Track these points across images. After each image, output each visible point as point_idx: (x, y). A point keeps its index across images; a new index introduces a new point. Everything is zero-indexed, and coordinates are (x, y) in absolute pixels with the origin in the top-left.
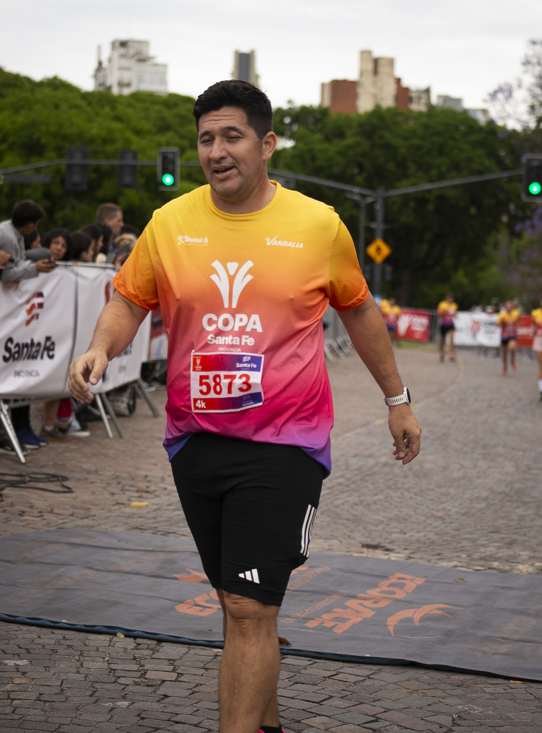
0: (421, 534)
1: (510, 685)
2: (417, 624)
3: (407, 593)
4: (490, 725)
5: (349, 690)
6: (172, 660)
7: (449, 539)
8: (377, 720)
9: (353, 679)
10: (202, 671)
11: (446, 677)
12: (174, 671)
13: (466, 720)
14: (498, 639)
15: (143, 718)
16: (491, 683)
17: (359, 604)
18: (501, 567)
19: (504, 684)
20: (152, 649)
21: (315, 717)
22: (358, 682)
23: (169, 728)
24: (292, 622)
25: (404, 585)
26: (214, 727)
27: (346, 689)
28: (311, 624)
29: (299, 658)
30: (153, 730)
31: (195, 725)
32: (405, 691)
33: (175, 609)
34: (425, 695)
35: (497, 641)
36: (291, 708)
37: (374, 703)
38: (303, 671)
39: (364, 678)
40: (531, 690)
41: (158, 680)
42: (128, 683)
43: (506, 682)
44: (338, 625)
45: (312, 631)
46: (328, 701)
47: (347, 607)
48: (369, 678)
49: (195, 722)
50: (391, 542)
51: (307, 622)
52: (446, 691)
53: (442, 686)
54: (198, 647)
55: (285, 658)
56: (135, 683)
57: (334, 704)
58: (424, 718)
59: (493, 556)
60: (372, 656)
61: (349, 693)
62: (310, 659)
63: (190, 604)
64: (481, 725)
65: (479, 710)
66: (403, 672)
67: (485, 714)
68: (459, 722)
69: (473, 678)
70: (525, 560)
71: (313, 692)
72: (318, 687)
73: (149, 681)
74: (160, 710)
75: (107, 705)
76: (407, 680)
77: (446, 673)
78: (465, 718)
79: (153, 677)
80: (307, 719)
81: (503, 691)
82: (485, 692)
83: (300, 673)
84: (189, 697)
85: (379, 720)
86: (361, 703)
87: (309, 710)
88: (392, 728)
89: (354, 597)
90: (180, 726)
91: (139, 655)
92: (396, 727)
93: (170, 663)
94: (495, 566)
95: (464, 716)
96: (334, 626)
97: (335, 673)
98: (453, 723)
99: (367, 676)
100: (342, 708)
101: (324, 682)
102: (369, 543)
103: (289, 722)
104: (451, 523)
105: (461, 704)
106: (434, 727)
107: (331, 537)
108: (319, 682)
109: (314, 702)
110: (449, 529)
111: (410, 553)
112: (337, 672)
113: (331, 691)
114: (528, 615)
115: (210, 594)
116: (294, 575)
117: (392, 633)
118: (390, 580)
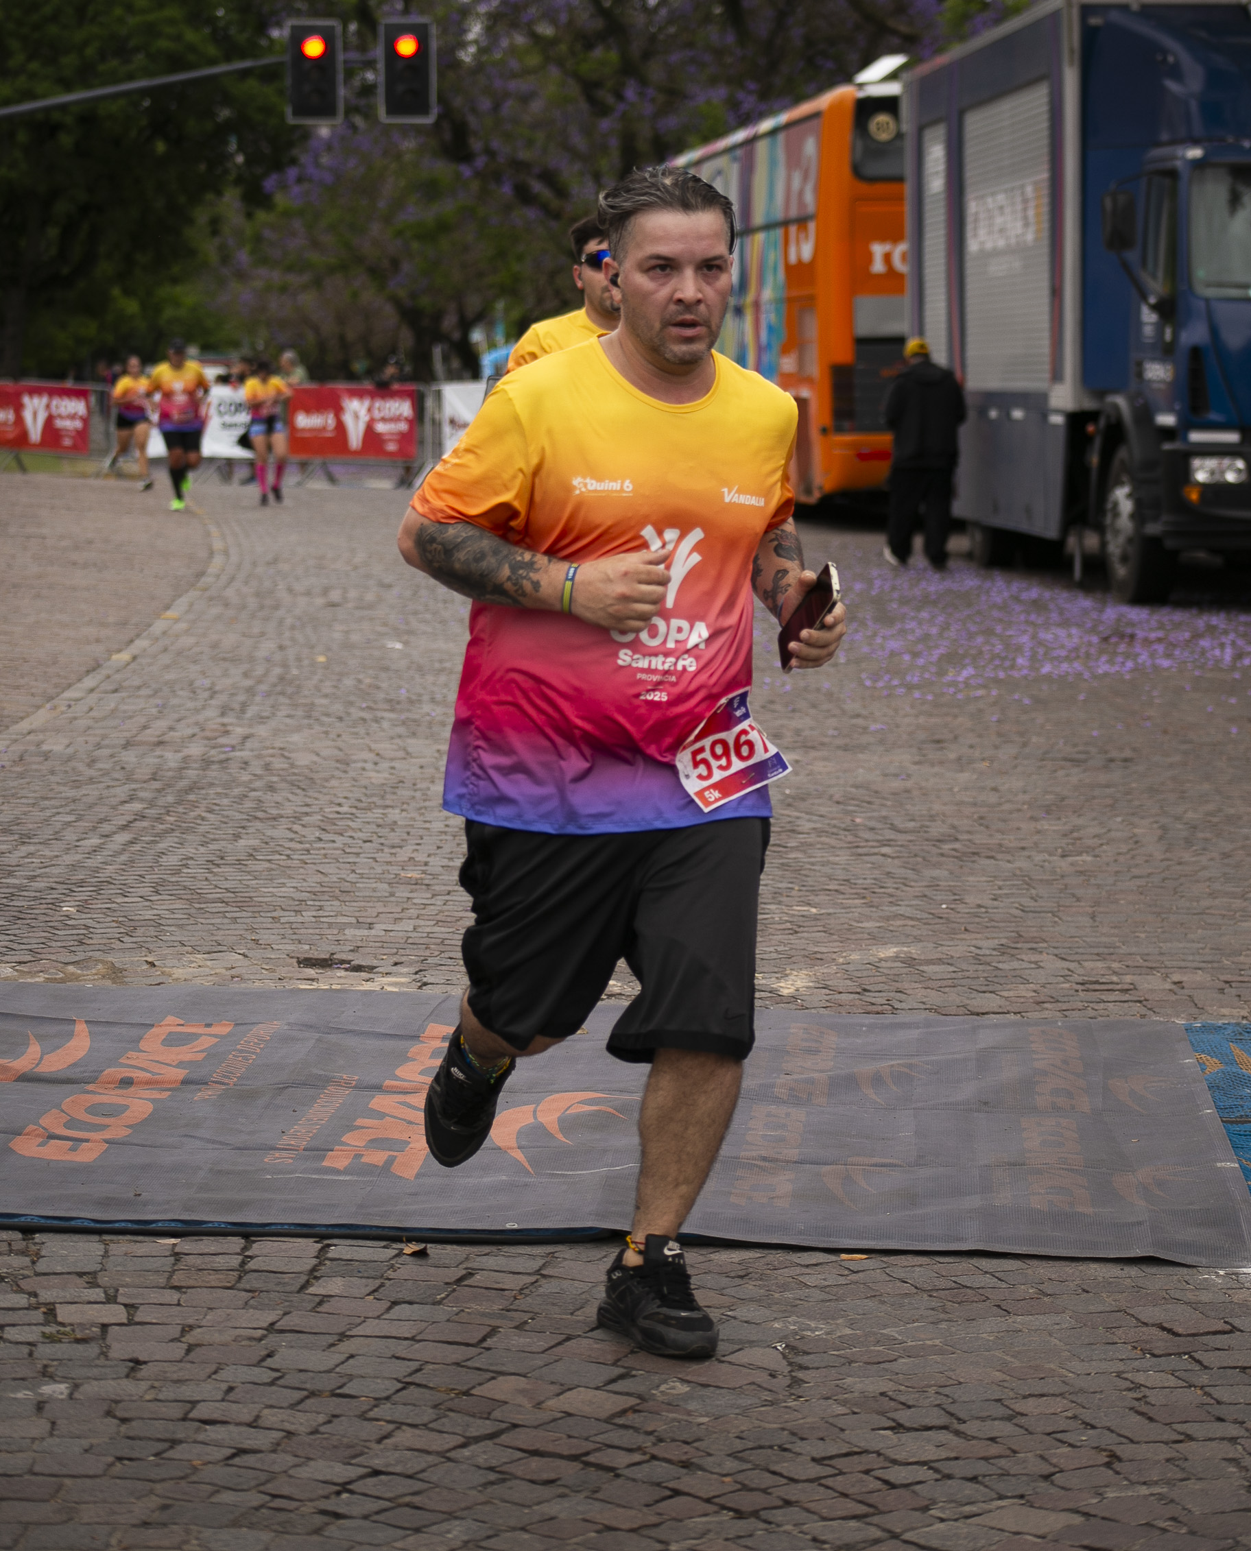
0: (407, 925)
1: (846, 1264)
2: (561, 1140)
4: (865, 1358)
5: (520, 1308)
6: (85, 1274)
8: (628, 1373)
9: (513, 1282)
10: (173, 1296)
11: (702, 1259)
12: (111, 1299)
13: (811, 1353)
15: (124, 1420)
16: (803, 1263)
17: (400, 1103)
19: (832, 1262)
20: (23, 1253)
21: (493, 1378)
22: (527, 1288)
23: (201, 1437)
24: (290, 1161)
26: (293, 1424)
27: (511, 1307)
28: (338, 1160)
29: (361, 1242)
30: (166, 1445)
31: (250, 1425)
33: (12, 1151)
35: (759, 1167)
36: (427, 1362)
38: (390, 1274)
39: (533, 1279)
40: (901, 1274)
41: (92, 1326)
42: (31, 1340)
43: (832, 1258)
44: (396, 1157)
45: (349, 1178)
46: (495, 1339)
47: (381, 1115)
48: (544, 1276)
49: (248, 1418)
50: (356, 949)
51: (323, 1158)
52: (725, 1292)
54: (120, 1237)
55: (329, 1246)
56: (48, 1338)
57: (513, 1345)
58: (723, 1359)
60: (521, 1227)
61: (525, 1317)
62: (383, 1243)
64: (850, 1363)
65: (822, 1329)
66: (605, 1257)
67: (840, 1337)
68: (801, 1359)
71: (448, 1320)
72: (450, 1309)
73: (73, 1331)
74: (148, 1397)
75: (20, 1395)
77: (695, 1250)
78: (805, 1348)
79: (75, 1319)
80: (480, 1384)
81: (842, 1281)
82: (807, 1286)
83: (390, 1279)
84: (189, 1358)
85: (634, 1372)
86: (568, 1339)
87: (469, 1363)
88: (673, 1388)
89: (378, 1088)
90: (218, 1427)
91: (5, 1270)
92: (678, 1384)
93: (87, 1283)
95: (799, 1345)
96: (390, 1162)
97: (464, 1272)
98: (790, 1364)
99: (538, 1272)
100: (538, 1353)
101: (455, 1294)
102: (311, 956)
103: (447, 1397)
104: (449, 893)
105: (776, 1319)
106: (762, 1378)
107: (220, 948)
108: (443, 1296)
109: (467, 1345)
110: (456, 908)
111: (416, 973)
112: (466, 1269)
113: (483, 1315)
114: (777, 1100)
115: (64, 1107)
116: (215, 1045)
117: (526, 1165)
118: (425, 1043)
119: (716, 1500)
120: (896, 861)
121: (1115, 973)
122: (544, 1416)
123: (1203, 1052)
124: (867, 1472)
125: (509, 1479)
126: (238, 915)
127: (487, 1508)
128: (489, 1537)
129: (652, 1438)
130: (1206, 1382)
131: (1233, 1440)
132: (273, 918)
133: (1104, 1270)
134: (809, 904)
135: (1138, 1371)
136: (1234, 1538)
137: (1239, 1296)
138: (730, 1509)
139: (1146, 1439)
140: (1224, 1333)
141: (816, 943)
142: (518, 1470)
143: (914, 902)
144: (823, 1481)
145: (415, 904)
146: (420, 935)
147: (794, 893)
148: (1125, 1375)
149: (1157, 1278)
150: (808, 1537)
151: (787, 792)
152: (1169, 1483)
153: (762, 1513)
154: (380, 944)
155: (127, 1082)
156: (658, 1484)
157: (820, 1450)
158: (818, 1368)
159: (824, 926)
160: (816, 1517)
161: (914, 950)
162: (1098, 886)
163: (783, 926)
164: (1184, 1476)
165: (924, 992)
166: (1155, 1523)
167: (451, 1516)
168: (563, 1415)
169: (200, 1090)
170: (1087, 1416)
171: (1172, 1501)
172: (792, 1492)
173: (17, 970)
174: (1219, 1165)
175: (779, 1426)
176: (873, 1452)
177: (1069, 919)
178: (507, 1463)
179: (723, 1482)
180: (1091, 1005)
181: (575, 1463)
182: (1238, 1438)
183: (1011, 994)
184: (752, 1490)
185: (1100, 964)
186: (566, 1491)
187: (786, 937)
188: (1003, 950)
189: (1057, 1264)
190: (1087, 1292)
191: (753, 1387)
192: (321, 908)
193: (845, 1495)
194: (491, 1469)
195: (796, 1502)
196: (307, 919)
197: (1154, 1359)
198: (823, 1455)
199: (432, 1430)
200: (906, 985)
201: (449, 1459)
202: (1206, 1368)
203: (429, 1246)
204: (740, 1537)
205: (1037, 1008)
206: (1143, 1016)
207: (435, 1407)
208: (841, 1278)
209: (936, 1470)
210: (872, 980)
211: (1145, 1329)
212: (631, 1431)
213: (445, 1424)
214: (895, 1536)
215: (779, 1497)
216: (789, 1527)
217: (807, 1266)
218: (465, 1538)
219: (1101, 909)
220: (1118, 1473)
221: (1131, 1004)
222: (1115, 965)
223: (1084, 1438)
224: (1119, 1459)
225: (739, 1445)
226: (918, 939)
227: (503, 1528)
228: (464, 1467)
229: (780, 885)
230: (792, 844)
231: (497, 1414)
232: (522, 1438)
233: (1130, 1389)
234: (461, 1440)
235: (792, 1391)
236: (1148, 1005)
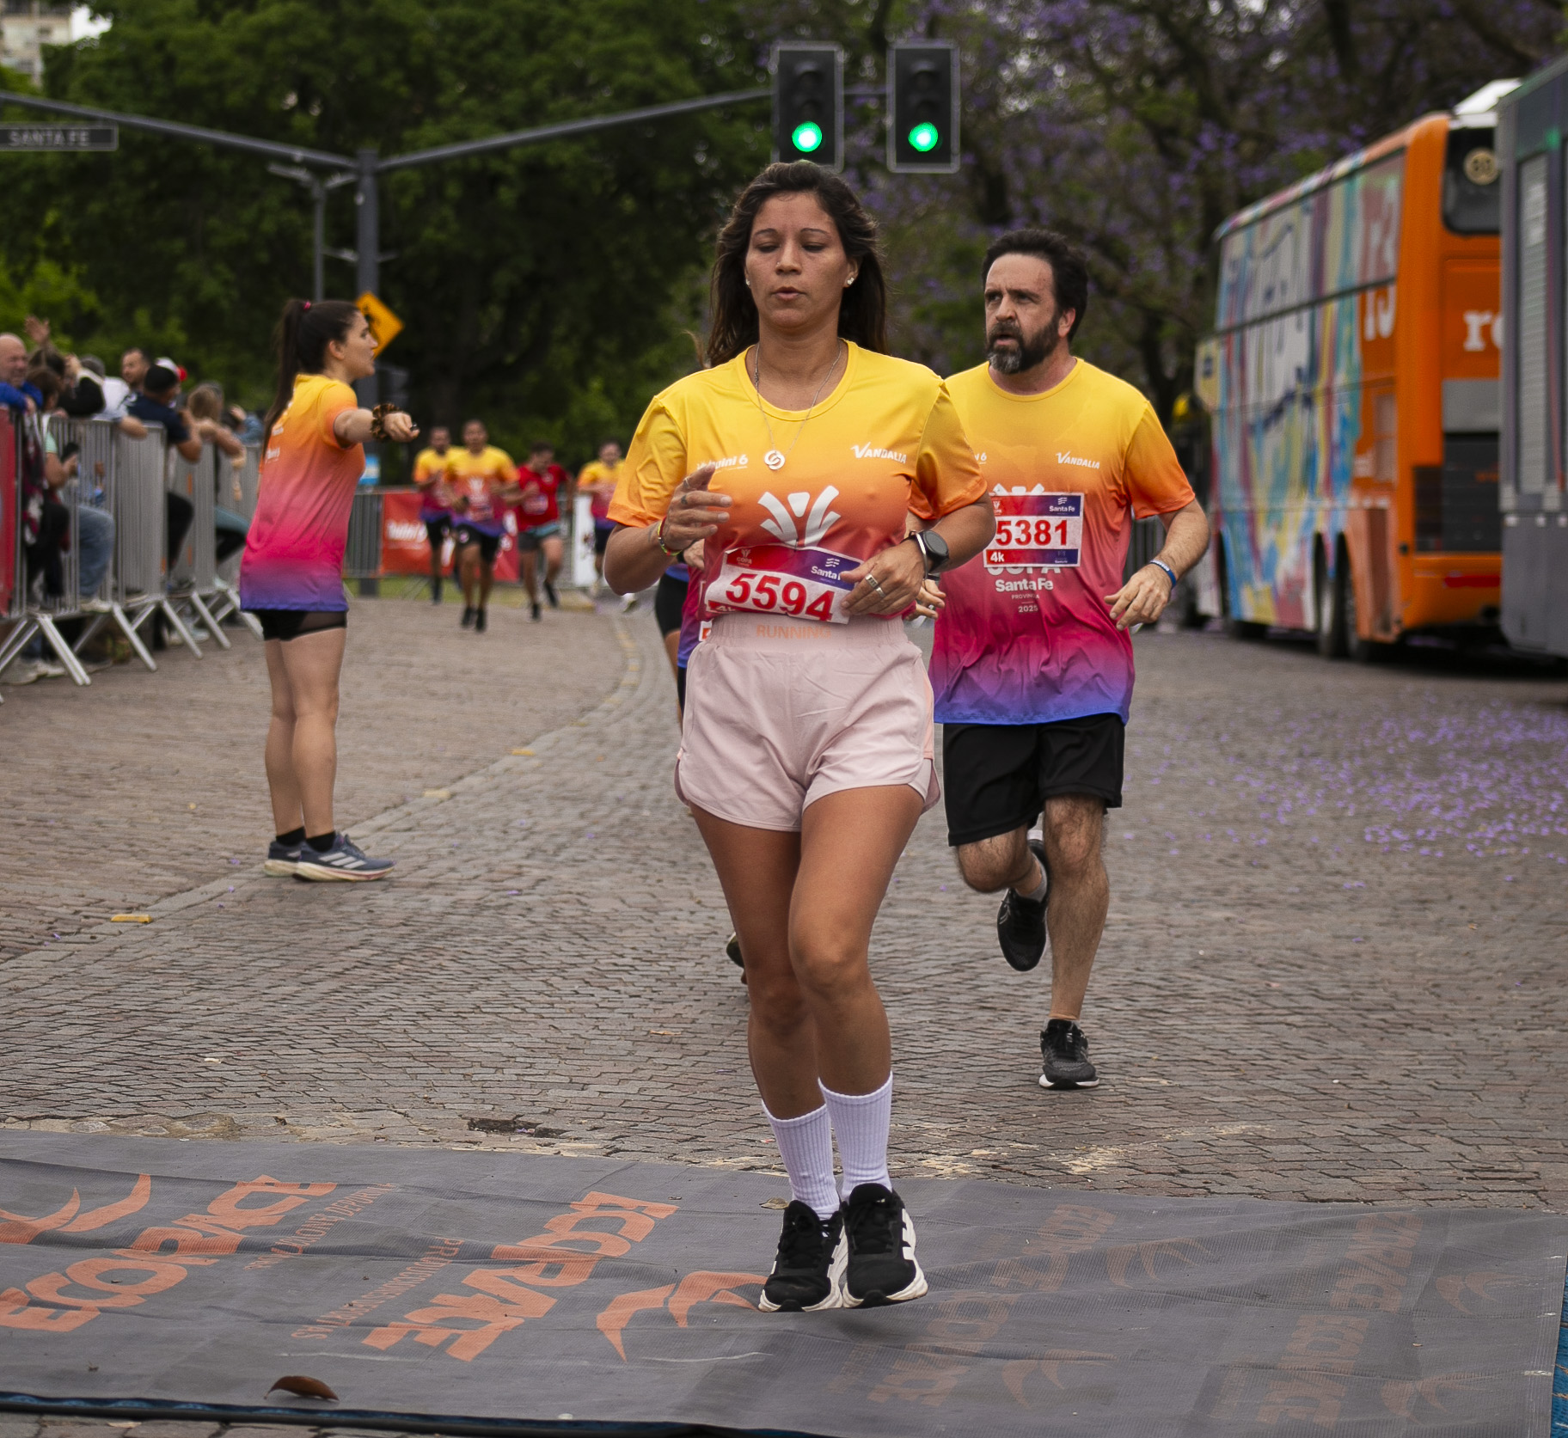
0: (632, 1088)
2: (686, 1324)
3: (631, 1241)
17: (502, 1278)
24: (324, 1336)
25: (621, 1222)
28: (382, 1338)
44: (459, 1335)
45: (387, 1359)
47: (473, 1291)
50: (551, 1112)
51: (366, 1334)
54: (64, 1418)
55: (326, 1435)
60: (578, 1418)
63: (16, 1301)
70: (943, 1144)
96: (449, 1342)
102: (489, 1117)
107: (378, 1106)
110: (705, 1070)
111: (614, 1139)
115: (68, 1271)
116: (300, 1207)
117: (620, 1350)
118: (574, 1211)
120: (1302, 1032)
121: (1520, 1160)
126: (422, 1070)
132: (464, 1075)
134: (1162, 1076)
141: (1146, 1117)
143: (1298, 1076)
145: (655, 1064)
146: (642, 1098)
147: (1150, 1063)
151: (1201, 952)
154: (586, 1107)
155: (169, 1247)
159: (1167, 1100)
161: (1268, 1130)
162: (1549, 1064)
163: (1115, 1099)
165: (1259, 1175)
169: (256, 1259)
173: (111, 1126)
177: (1492, 1099)
180: (1469, 1194)
183: (1371, 1179)
185: (1504, 1149)
187: (1112, 1110)
188: (1384, 1133)
192: (531, 1066)
196: (507, 1077)
200: (1239, 1167)
205: (1398, 1196)
206: (1529, 1208)
210: (1196, 1160)
219: (1540, 1089)
221: (1521, 1194)
222: (1523, 1151)
226: (1281, 1116)
229: (1136, 1054)
230: (1179, 1009)
236: (1543, 1195)
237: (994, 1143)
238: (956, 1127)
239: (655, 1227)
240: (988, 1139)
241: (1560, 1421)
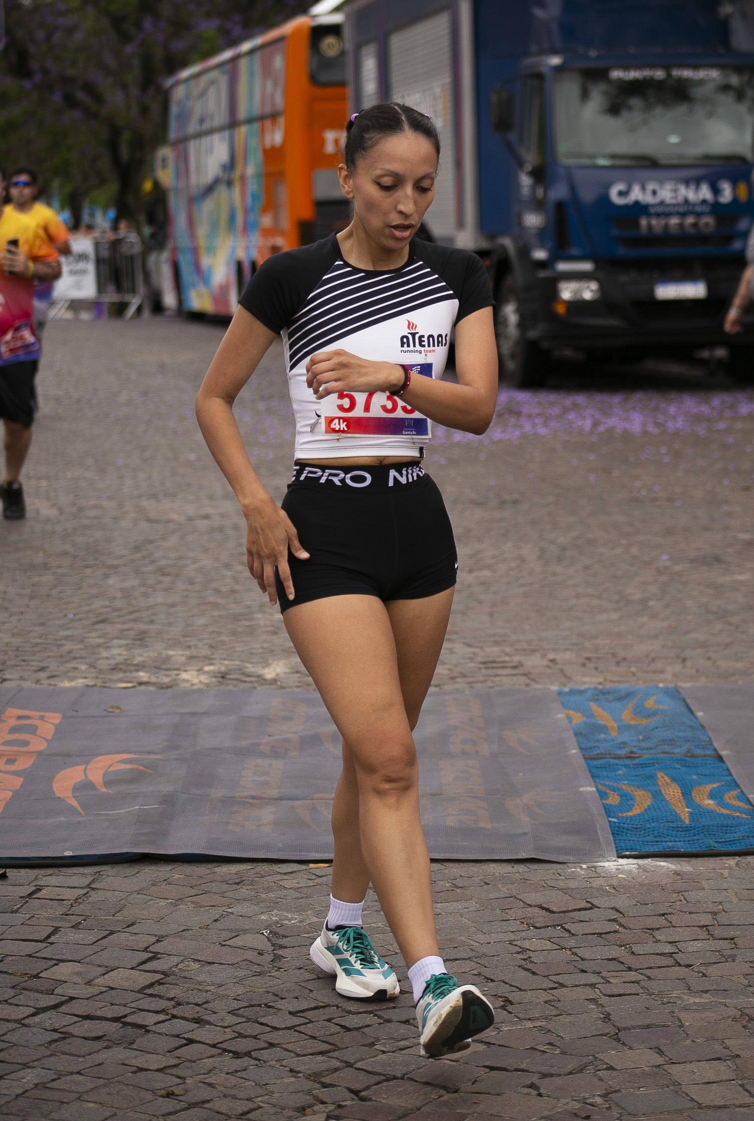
1: (313, 871)
2: (104, 790)
3: (46, 740)
5: (75, 913)
7: (38, 641)
8: (155, 957)
9: (70, 894)
11: (208, 871)
13: (288, 937)
14: (246, 800)
16: (282, 872)
18: (153, 679)
19: (303, 870)
21: (57, 964)
22: (80, 898)
25: (36, 727)
27: (69, 912)
32: (162, 903)
34: (198, 906)
35: (248, 803)
36: (8, 955)
37: (131, 929)
39: (85, 891)
43: (303, 867)
46: (57, 936)
48: (93, 889)
52: (225, 895)
53: (214, 887)
57: (70, 940)
58: (224, 943)
59: (129, 662)
60: (75, 854)
61: (80, 919)
65: (296, 919)
66: (138, 873)
67: (309, 924)
68: (281, 941)
69: (250, 867)
70: (185, 664)
71: (22, 924)
72: (24, 915)
76: (153, 885)
77: (204, 865)
78: (284, 933)
80: (46, 970)
81: (311, 883)
82: (285, 888)
85: (159, 956)
86: (112, 933)
87: (38, 955)
88: (189, 966)
92: (193, 963)
94: (145, 679)
95: (281, 931)
97: (34, 888)
98: (273, 945)
99: (88, 886)
100: (89, 945)
101: (27, 905)
103: (23, 980)
104: (22, 613)
105: (262, 913)
106: (251, 955)
108: (18, 906)
109: (37, 941)
112: (35, 886)
113: (49, 919)
114: (262, 755)
117: (79, 809)
118: (5, 721)
119: (219, 1045)
121: (507, 655)
122: (94, 990)
123: (570, 709)
124: (329, 1020)
125: (69, 1038)
127: (52, 1059)
128: (53, 1080)
129: (173, 1003)
130: (574, 945)
131: (593, 986)
133: (500, 868)
135: (524, 939)
136: (593, 1056)
137: (597, 883)
138: (229, 1051)
139: (531, 988)
140: (586, 909)
142: (75, 1030)
144: (297, 1028)
148: (515, 943)
149: (538, 873)
150: (287, 1069)
152: (547, 1018)
153: (252, 1053)
156: (178, 1036)
157: (296, 1006)
158: (293, 947)
160: (292, 1054)
162: (495, 593)
164: (558, 1012)
166: (537, 1047)
167: (26, 1066)
168: (108, 989)
170: (488, 973)
171: (549, 1031)
172: (275, 1037)
174: (581, 789)
175: (265, 990)
176: (334, 1006)
178: (65, 1026)
179: (225, 1032)
180: (491, 678)
181: (116, 1024)
182: (596, 984)
184: (246, 1037)
185: (496, 649)
186: (111, 1044)
189: (466, 865)
190: (488, 884)
191: (246, 962)
193: (314, 1038)
194: (55, 1030)
195: (278, 1044)
197: (536, 930)
198: (298, 1009)
199: (11, 1004)
201: (24, 1025)
202: (573, 935)
203: (8, 870)
204: (237, 1071)
206: (527, 685)
207: (13, 987)
208: (309, 881)
209: (379, 1017)
211: (529, 909)
212: (157, 999)
213: (22, 999)
214: (349, 1065)
215: (265, 1041)
216: (273, 1063)
217: (285, 874)
218: (36, 1082)
219: (497, 609)
220: (510, 1013)
221: (518, 677)
222: (508, 649)
223: (486, 989)
224: (511, 1003)
225: (235, 1005)
227: (64, 1073)
228: (35, 1030)
231: (58, 991)
232: (78, 1007)
233: (518, 953)
234: (33, 1010)
235: (275, 964)
236: (531, 676)
237: (214, 662)
238: (188, 653)
239: (56, 729)
240: (209, 660)
241: (610, 817)
